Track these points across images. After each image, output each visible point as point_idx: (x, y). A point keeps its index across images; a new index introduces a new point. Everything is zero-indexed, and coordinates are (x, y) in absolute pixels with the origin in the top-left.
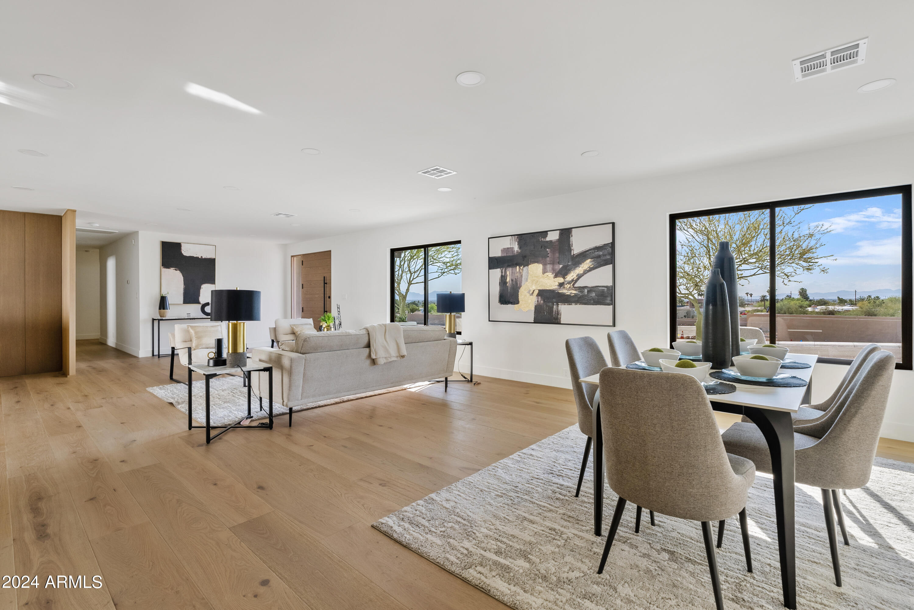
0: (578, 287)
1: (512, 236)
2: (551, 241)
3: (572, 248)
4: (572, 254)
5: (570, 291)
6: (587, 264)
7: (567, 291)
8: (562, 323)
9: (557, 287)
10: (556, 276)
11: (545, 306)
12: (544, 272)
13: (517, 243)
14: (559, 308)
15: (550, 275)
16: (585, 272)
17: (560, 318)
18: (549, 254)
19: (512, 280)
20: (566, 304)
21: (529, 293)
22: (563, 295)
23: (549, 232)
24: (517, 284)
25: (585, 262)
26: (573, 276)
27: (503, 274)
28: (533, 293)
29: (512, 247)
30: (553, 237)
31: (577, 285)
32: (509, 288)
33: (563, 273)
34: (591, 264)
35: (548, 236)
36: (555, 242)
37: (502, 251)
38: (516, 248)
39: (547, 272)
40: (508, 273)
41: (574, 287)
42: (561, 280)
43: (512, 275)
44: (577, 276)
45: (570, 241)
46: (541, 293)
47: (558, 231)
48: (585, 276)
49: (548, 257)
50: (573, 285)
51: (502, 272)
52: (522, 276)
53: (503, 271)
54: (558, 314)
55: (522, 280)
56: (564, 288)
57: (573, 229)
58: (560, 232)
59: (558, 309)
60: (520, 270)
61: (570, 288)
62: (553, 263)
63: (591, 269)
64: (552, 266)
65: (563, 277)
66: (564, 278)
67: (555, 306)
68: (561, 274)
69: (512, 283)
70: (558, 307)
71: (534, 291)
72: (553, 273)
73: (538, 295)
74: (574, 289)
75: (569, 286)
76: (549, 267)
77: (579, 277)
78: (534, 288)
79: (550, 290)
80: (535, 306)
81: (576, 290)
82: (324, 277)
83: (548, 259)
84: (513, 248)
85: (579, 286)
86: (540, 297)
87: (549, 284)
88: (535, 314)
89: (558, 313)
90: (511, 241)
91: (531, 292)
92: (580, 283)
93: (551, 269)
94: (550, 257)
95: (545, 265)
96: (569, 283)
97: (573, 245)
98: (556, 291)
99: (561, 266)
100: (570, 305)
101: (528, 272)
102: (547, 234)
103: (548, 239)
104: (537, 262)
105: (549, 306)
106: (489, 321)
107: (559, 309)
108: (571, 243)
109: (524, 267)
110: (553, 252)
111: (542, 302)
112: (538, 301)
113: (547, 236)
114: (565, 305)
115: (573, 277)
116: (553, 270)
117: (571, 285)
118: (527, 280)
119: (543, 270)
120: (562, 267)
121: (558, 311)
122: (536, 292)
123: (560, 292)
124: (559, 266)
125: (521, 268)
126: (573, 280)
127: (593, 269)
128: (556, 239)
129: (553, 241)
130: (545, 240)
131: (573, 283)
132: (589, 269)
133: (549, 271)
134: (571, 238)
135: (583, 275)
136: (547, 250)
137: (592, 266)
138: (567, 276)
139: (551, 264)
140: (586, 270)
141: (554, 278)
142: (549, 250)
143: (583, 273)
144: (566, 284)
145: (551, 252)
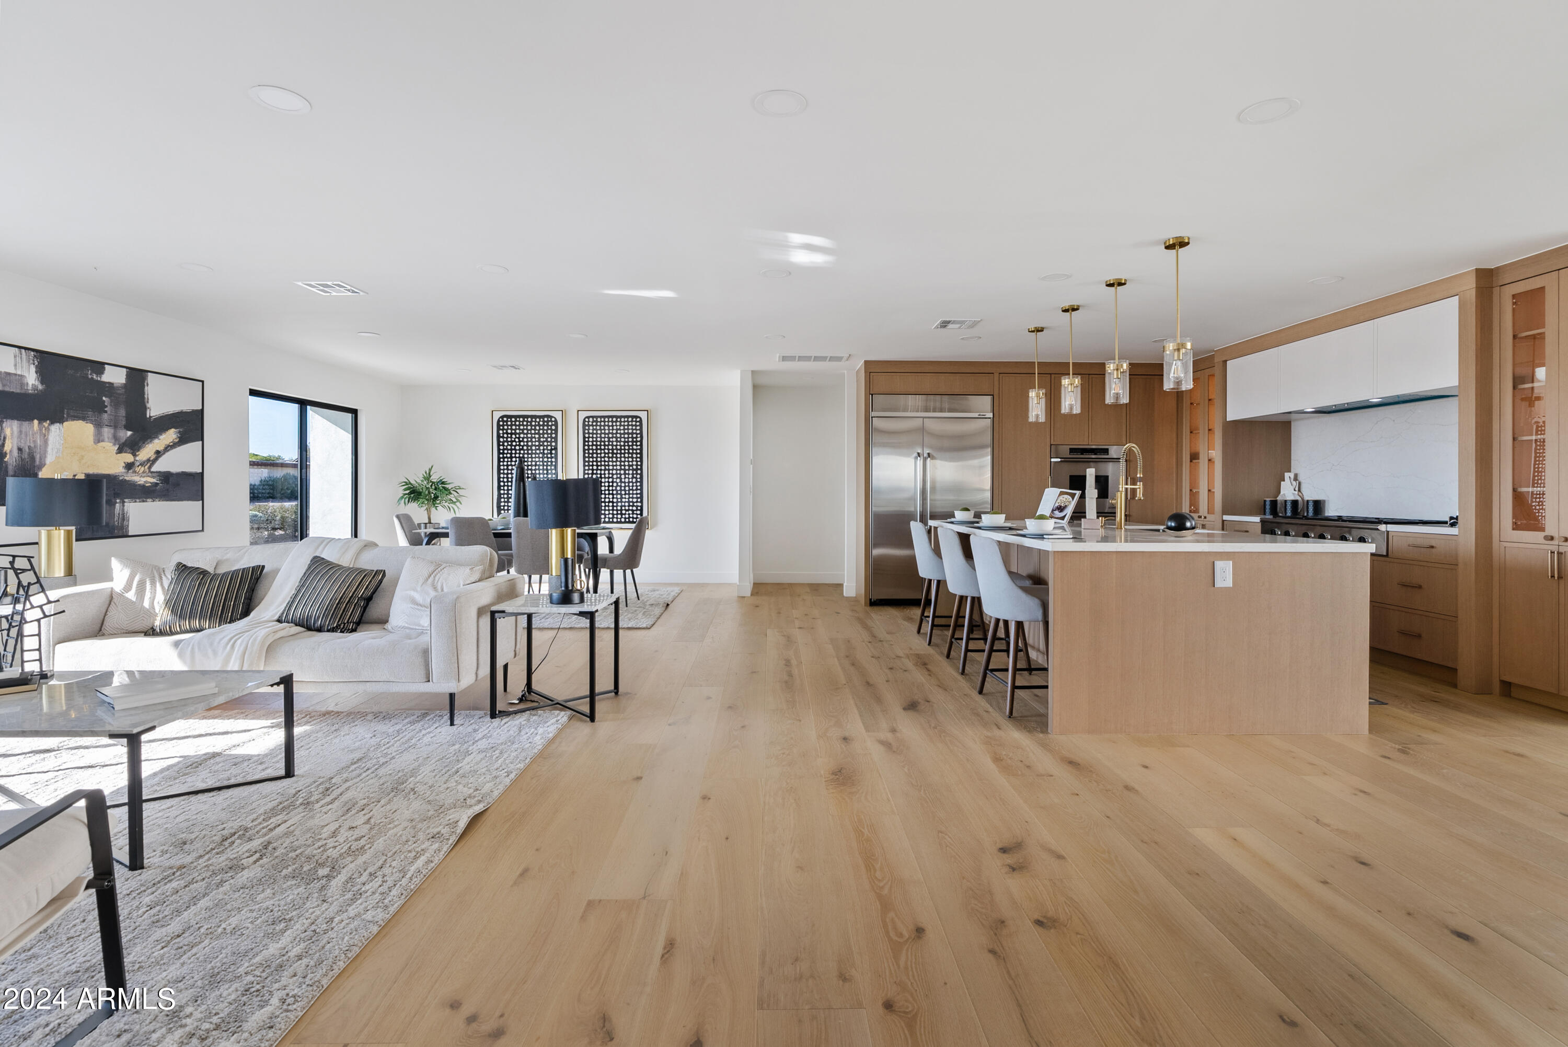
0: (157, 472)
1: (20, 347)
2: (111, 384)
3: (148, 405)
4: (148, 416)
5: (146, 479)
6: (171, 435)
7: (142, 479)
8: (129, 534)
9: (121, 470)
10: (120, 451)
12: (98, 439)
13: (33, 368)
14: (126, 508)
15: (110, 447)
16: (168, 448)
17: (128, 526)
18: (106, 407)
19: (23, 450)
20: (138, 500)
22: (134, 484)
23: (105, 366)
24: (35, 458)
25: (167, 433)
26: (148, 452)
29: (21, 373)
30: (115, 377)
31: (154, 469)
32: (15, 468)
33: (132, 446)
34: (175, 436)
35: (106, 372)
36: (118, 388)
38: (32, 378)
39: (103, 441)
40: (11, 432)
41: (149, 471)
42: (129, 458)
43: (20, 438)
44: (155, 453)
45: (144, 393)
47: (125, 370)
48: (167, 454)
49: (106, 412)
50: (150, 468)
52: (46, 439)
54: (124, 520)
55: (45, 452)
56: (135, 472)
57: (149, 374)
58: (127, 372)
59: (123, 510)
60: (40, 429)
61: (144, 472)
62: (115, 425)
63: (173, 446)
64: (112, 431)
65: (132, 453)
66: (135, 455)
67: (118, 506)
68: (129, 448)
69: (23, 457)
70: (124, 506)
72: (114, 444)
74: (150, 474)
75: (143, 469)
76: (107, 432)
77: (158, 454)
78: (74, 468)
79: (109, 475)
81: (153, 477)
83: (105, 416)
84: (23, 377)
85: (158, 470)
87: (106, 465)
89: (124, 517)
90: (20, 360)
92: (159, 466)
93: (111, 436)
94: (109, 412)
95: (98, 425)
96: (142, 464)
97: (150, 401)
98: (121, 478)
99: (129, 433)
100: (144, 501)
101: (61, 437)
102: (104, 369)
103: (105, 377)
104: (84, 418)
107: (126, 510)
108: (146, 396)
109: (51, 422)
110: (116, 405)
113: (102, 373)
114: (136, 502)
115: (150, 455)
116: (115, 438)
117: (146, 467)
119: (95, 435)
120: (130, 436)
121: (123, 514)
123: (127, 478)
124: (126, 434)
125: (45, 425)
126: (148, 460)
127: (179, 446)
128: (122, 384)
129: (115, 385)
130: (99, 379)
131: (149, 464)
132: (171, 444)
133: (106, 439)
134: (146, 388)
135: (164, 453)
136: (104, 398)
137: (177, 441)
138: (139, 453)
139: (110, 426)
140: (169, 446)
141: (117, 454)
142: (107, 399)
143: (164, 450)
144: (138, 466)
145: (111, 405)
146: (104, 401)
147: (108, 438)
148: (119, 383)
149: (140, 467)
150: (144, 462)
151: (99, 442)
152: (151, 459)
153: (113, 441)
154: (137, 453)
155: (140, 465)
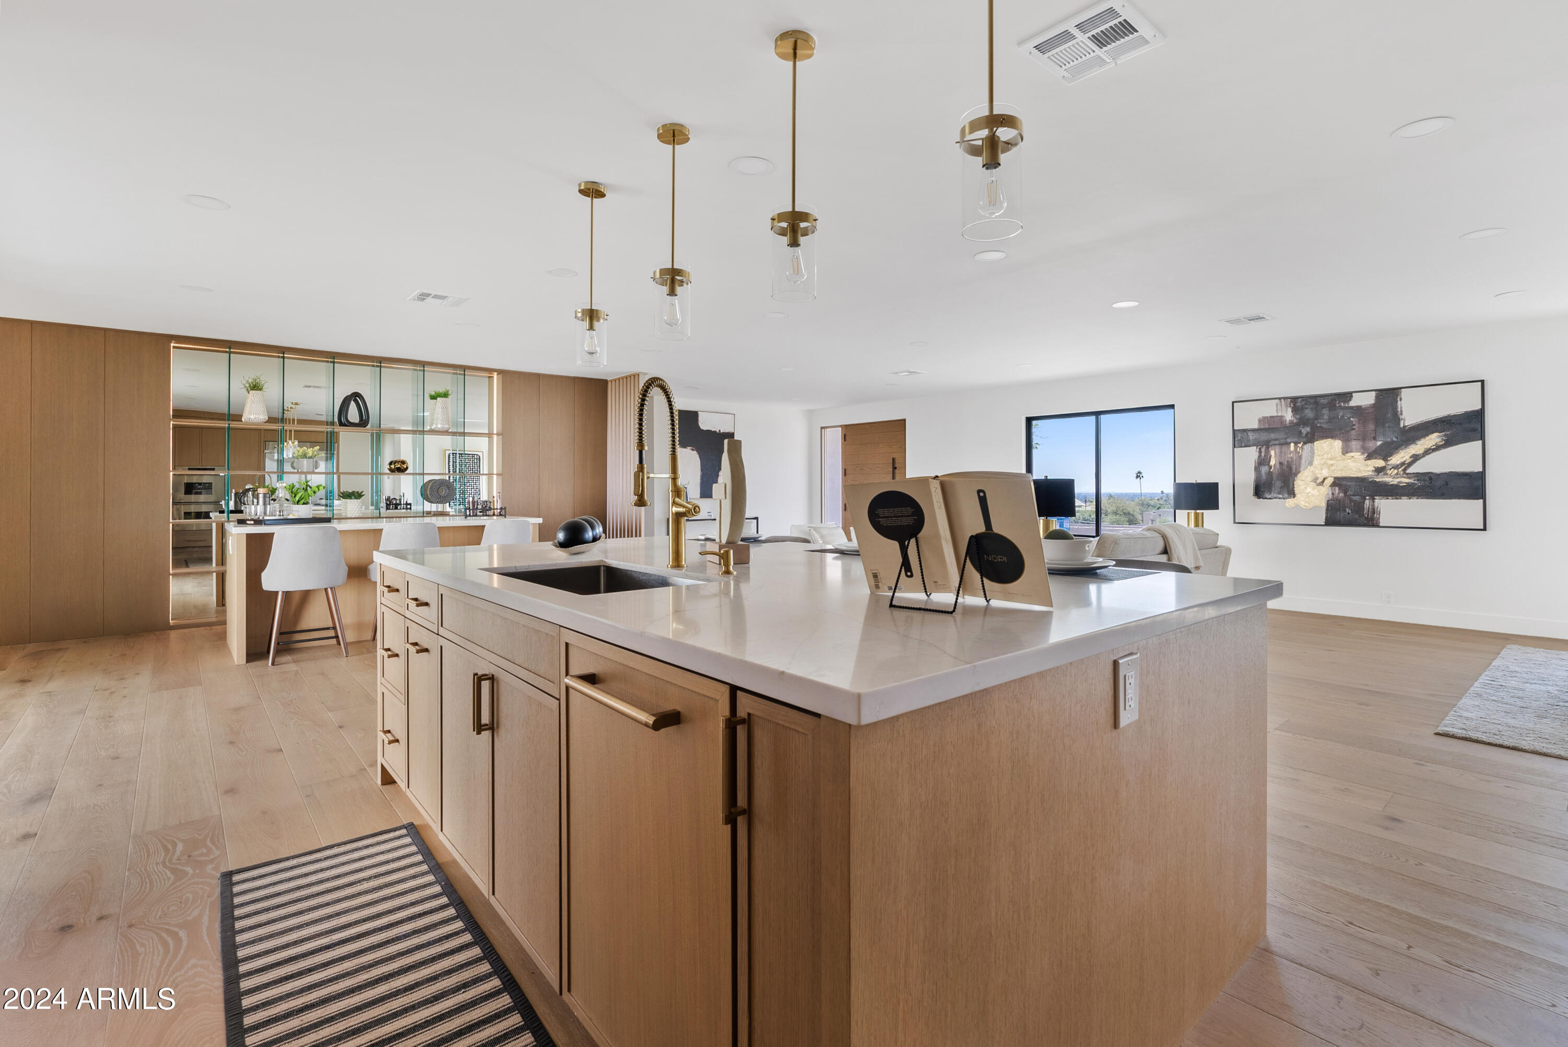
0: (1414, 473)
1: (1280, 399)
2: (1359, 408)
3: (1401, 417)
4: (1402, 426)
5: (1398, 480)
6: (1434, 439)
7: (1390, 479)
8: (1381, 525)
9: (1371, 473)
10: (1369, 457)
11: (1347, 501)
12: (1346, 451)
13: (1290, 410)
14: (1376, 504)
15: (1358, 456)
16: (1427, 452)
17: (1379, 518)
18: (1354, 425)
19: (1281, 464)
20: (1390, 498)
21: (1315, 482)
22: (1385, 485)
23: (1354, 394)
24: (1291, 469)
25: (1427, 438)
26: (1403, 457)
27: (1263, 454)
28: (1323, 482)
29: (1280, 414)
30: (1365, 400)
31: (1409, 471)
32: (1274, 475)
33: (1386, 452)
34: (1439, 440)
35: (1353, 399)
36: (1366, 408)
37: (1260, 420)
38: (1289, 416)
39: (1351, 452)
40: (1272, 453)
41: (1405, 473)
42: (1380, 463)
43: (1280, 456)
44: (1411, 457)
45: (1396, 408)
46: (1338, 482)
47: (1374, 393)
48: (1427, 457)
49: (1354, 429)
50: (1404, 470)
51: (1260, 452)
52: (1300, 457)
53: (1263, 450)
54: (1373, 513)
55: (1300, 464)
56: (1387, 474)
57: (1403, 390)
58: (1376, 394)
59: (1373, 505)
60: (1296, 449)
61: (1397, 474)
62: (1363, 438)
63: (1438, 448)
64: (1361, 443)
65: (1383, 459)
66: (1385, 459)
67: (1367, 502)
68: (1380, 455)
69: (1281, 468)
70: (1374, 502)
71: (1324, 479)
72: (1363, 453)
73: (1334, 485)
74: (1405, 475)
75: (1396, 471)
76: (1355, 444)
77: (1416, 458)
78: (1325, 473)
79: (1357, 478)
80: (1328, 501)
81: (1409, 478)
82: (894, 459)
83: (1353, 433)
84: (1281, 416)
85: (1416, 472)
86: (1337, 488)
87: (1355, 469)
88: (1327, 513)
89: (1374, 511)
90: (1279, 406)
91: (1319, 481)
92: (1419, 467)
93: (1358, 447)
94: (1357, 429)
95: (1346, 441)
96: (1396, 467)
97: (1404, 413)
98: (1370, 480)
99: (1379, 443)
100: (1397, 499)
101: (1312, 452)
102: (1352, 396)
103: (1353, 403)
104: (1333, 437)
105: (1355, 502)
106: (1235, 522)
108: (1399, 410)
109: (1305, 443)
110: (1364, 423)
111: (1341, 495)
112: (1333, 494)
113: (1350, 400)
114: (1388, 499)
115: (1404, 459)
116: (1364, 449)
117: (1400, 470)
118: (1311, 463)
119: (1343, 448)
120: (1381, 445)
121: (1374, 509)
122: (1330, 481)
123: (1377, 480)
124: (1376, 444)
125: (1300, 445)
126: (1403, 464)
127: (1444, 448)
128: (1370, 405)
129: (1363, 407)
130: (1346, 405)
131: (1403, 467)
132: (1434, 447)
133: (1354, 450)
134: (1399, 403)
135: (1424, 456)
136: (1352, 419)
137: (1441, 444)
138: (1391, 458)
139: (1358, 439)
140: (1430, 449)
141: (1366, 460)
142: (1355, 419)
143: (1423, 454)
144: (1390, 469)
145: (1359, 423)
146: (1352, 421)
147: (1356, 449)
148: (1367, 405)
149: (1392, 470)
150: (1398, 466)
151: (1347, 453)
152: (1406, 462)
153: (1362, 451)
154: (1389, 459)
155: (1392, 468)
